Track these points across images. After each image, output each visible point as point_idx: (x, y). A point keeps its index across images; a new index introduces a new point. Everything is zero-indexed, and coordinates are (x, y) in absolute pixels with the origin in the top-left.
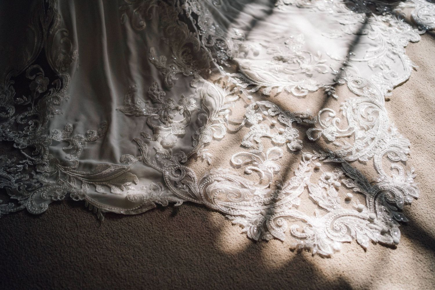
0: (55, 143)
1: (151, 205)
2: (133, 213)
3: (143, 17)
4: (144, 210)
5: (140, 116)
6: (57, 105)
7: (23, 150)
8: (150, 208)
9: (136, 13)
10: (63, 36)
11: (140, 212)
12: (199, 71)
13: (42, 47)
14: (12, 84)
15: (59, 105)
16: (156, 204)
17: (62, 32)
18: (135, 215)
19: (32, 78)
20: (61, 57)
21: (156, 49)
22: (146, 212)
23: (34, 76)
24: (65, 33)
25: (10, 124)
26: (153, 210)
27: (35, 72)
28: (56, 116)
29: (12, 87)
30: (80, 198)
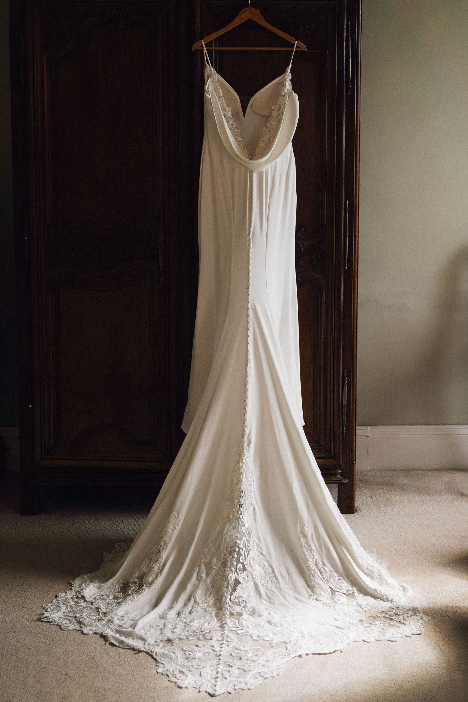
0: (116, 615)
1: (131, 647)
2: (121, 647)
3: (206, 573)
4: (126, 647)
5: (165, 619)
6: (131, 600)
7: (102, 613)
8: (129, 648)
9: (203, 569)
10: (158, 569)
11: (124, 647)
12: (217, 611)
13: (145, 571)
14: (121, 586)
15: (132, 601)
16: (133, 647)
17: (159, 567)
18: (121, 648)
19: (131, 585)
20: (151, 579)
21: (202, 592)
22: (126, 649)
23: (132, 585)
24: (160, 568)
25: (106, 602)
26: (130, 649)
27: (135, 583)
28: (127, 605)
29: (120, 587)
30: (106, 634)
